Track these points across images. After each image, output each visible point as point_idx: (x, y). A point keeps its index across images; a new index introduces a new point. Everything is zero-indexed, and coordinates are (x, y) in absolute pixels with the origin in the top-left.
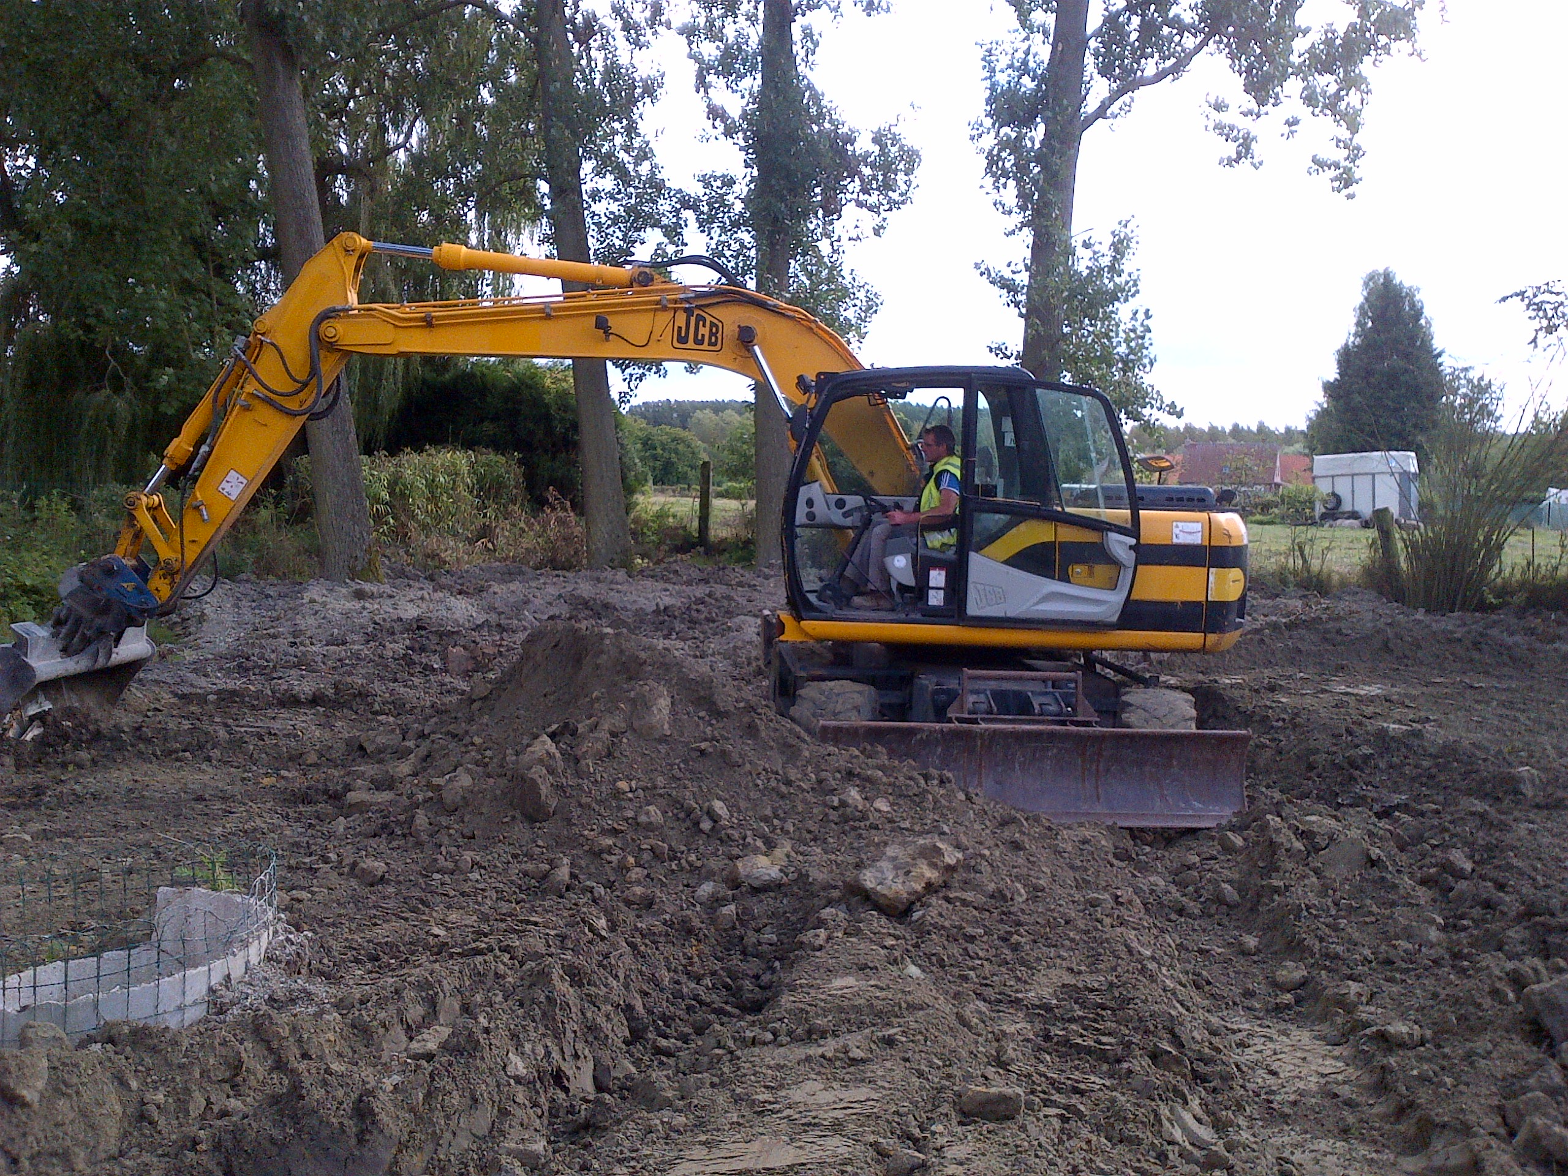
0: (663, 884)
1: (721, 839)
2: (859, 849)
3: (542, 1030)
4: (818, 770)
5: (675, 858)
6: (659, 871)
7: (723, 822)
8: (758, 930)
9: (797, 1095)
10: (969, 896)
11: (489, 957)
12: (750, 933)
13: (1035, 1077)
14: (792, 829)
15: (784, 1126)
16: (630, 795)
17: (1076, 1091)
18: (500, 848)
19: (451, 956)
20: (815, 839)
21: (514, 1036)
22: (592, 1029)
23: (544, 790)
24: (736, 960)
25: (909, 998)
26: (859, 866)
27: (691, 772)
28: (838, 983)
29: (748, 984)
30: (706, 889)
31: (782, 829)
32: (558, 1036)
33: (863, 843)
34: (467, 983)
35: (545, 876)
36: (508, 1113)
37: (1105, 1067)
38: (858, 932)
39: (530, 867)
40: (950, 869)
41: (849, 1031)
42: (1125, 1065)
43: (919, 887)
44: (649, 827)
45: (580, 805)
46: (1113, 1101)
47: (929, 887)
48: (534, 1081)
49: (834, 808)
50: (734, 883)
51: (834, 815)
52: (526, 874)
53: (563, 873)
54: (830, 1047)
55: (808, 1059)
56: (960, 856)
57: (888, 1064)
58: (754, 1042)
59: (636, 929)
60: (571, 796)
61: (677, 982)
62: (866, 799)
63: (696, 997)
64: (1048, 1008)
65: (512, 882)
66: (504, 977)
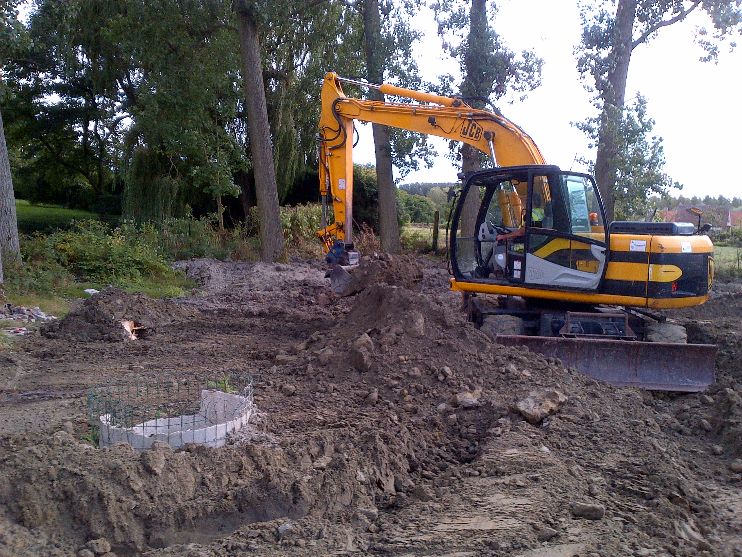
0: (421, 404)
1: (448, 384)
2: (515, 393)
3: (371, 462)
4: (495, 355)
5: (426, 392)
6: (419, 398)
7: (449, 377)
8: (467, 427)
9: (492, 499)
10: (571, 417)
11: (347, 428)
12: (463, 428)
13: (609, 502)
14: (482, 382)
15: (487, 512)
16: (405, 362)
17: (630, 510)
18: (346, 383)
19: (329, 427)
20: (493, 387)
21: (359, 463)
22: (393, 464)
23: (366, 358)
24: (457, 440)
25: (544, 460)
26: (516, 400)
27: (434, 353)
28: (509, 451)
29: (463, 451)
30: (442, 406)
31: (477, 381)
32: (379, 465)
33: (518, 390)
34: (337, 439)
35: (367, 396)
36: (358, 497)
37: (645, 501)
38: (517, 430)
39: (359, 392)
40: (561, 404)
41: (516, 474)
42: (655, 501)
43: (546, 411)
44: (414, 377)
45: (382, 365)
46: (650, 516)
47: (551, 411)
48: (369, 485)
49: (503, 373)
50: (456, 405)
51: (503, 376)
52: (358, 395)
53: (375, 395)
54: (507, 480)
55: (497, 484)
56: (567, 398)
57: (536, 489)
58: (470, 475)
59: (410, 422)
60: (378, 361)
61: (430, 447)
62: (519, 369)
63: (439, 455)
64: (614, 472)
65: (352, 398)
66: (353, 437)
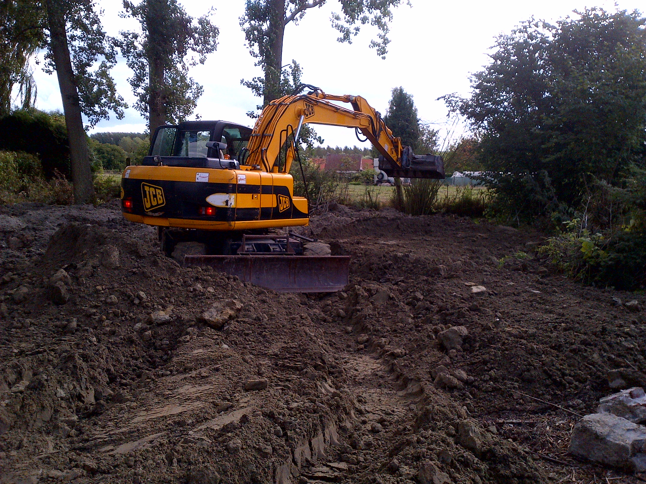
0: (119, 326)
1: (143, 307)
2: (202, 307)
3: (71, 378)
4: (184, 277)
5: (124, 315)
6: (117, 321)
7: (144, 300)
8: (161, 340)
9: (181, 390)
10: (246, 320)
11: (45, 354)
12: (158, 341)
13: (273, 378)
14: (173, 301)
15: (177, 401)
16: (103, 292)
17: (287, 380)
18: (44, 317)
19: (27, 355)
20: (183, 304)
21: (59, 382)
22: (93, 379)
23: (63, 291)
24: (152, 351)
25: (224, 354)
26: (202, 312)
27: (129, 281)
28: (196, 351)
29: (157, 360)
30: (138, 325)
31: (169, 301)
32: (79, 380)
33: (203, 304)
34: (35, 365)
35: (65, 327)
36: (58, 411)
37: (298, 372)
38: (203, 335)
39: (58, 323)
40: (239, 310)
41: (201, 368)
42: (305, 370)
43: (226, 317)
44: (112, 304)
45: (80, 297)
46: (301, 382)
47: (231, 317)
48: (69, 399)
49: (191, 292)
50: (150, 322)
51: (191, 295)
52: (56, 326)
53: (74, 324)
54: (193, 374)
55: (185, 378)
56: (242, 305)
57: (217, 377)
58: (163, 375)
59: (109, 342)
60: (75, 294)
61: (128, 361)
62: (204, 288)
63: (136, 366)
64: (276, 355)
65: (50, 330)
66: (52, 361)
